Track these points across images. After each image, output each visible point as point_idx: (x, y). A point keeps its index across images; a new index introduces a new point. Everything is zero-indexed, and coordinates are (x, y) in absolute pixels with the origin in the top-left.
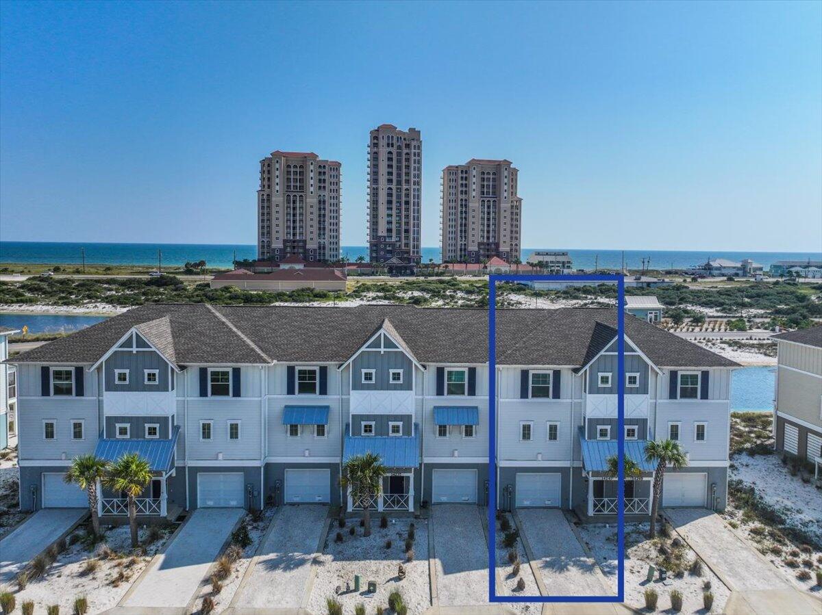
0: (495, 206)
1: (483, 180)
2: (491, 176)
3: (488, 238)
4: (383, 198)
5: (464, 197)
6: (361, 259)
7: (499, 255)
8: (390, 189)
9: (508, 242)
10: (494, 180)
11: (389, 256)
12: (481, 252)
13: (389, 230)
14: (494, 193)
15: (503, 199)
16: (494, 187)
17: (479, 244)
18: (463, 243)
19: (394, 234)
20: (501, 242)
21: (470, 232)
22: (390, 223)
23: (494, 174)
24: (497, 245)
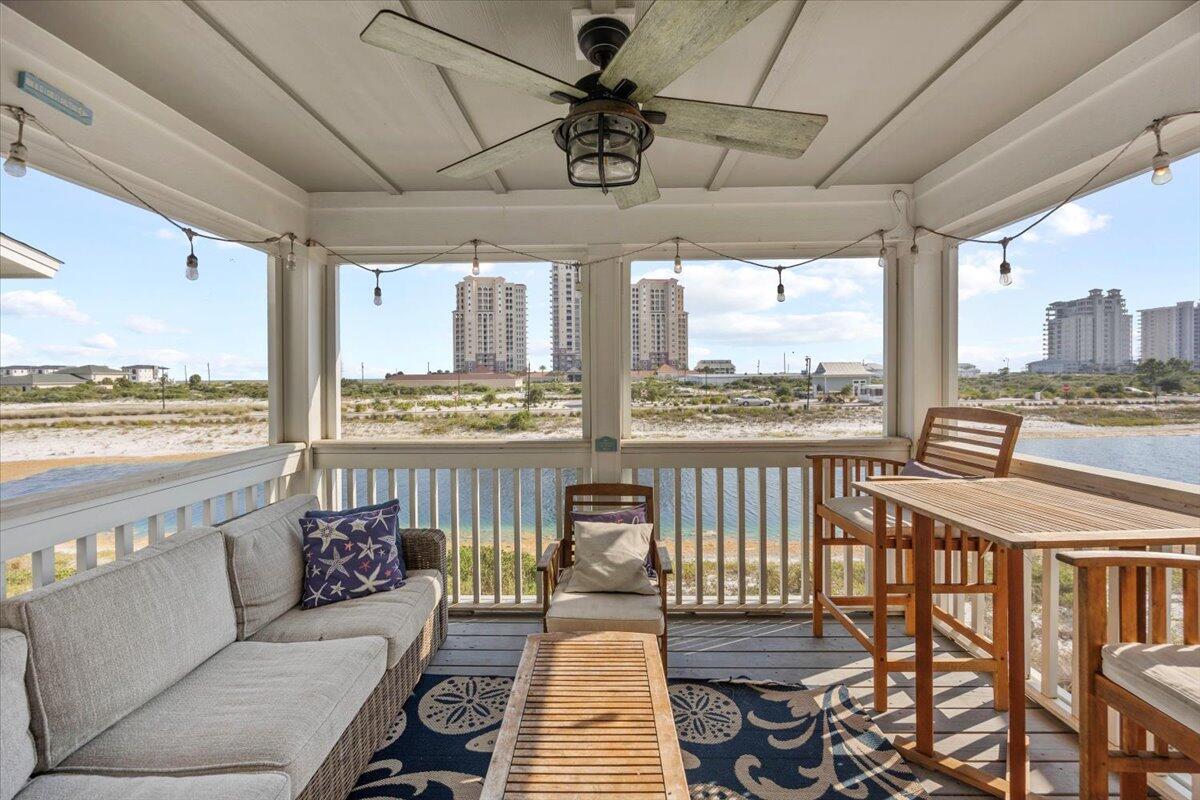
0: (664, 320)
1: (653, 297)
2: (660, 293)
3: (659, 348)
4: (563, 314)
5: (636, 312)
6: (543, 368)
7: (668, 362)
8: (569, 306)
9: (677, 352)
10: (663, 296)
11: (569, 365)
12: (653, 361)
13: (569, 343)
14: (663, 308)
15: (671, 313)
16: (663, 302)
17: (651, 354)
18: (636, 353)
19: (573, 346)
20: (670, 352)
21: (642, 344)
22: (569, 337)
23: (662, 291)
24: (667, 354)
